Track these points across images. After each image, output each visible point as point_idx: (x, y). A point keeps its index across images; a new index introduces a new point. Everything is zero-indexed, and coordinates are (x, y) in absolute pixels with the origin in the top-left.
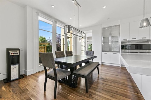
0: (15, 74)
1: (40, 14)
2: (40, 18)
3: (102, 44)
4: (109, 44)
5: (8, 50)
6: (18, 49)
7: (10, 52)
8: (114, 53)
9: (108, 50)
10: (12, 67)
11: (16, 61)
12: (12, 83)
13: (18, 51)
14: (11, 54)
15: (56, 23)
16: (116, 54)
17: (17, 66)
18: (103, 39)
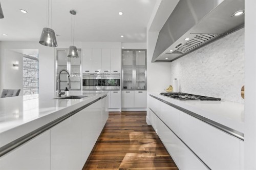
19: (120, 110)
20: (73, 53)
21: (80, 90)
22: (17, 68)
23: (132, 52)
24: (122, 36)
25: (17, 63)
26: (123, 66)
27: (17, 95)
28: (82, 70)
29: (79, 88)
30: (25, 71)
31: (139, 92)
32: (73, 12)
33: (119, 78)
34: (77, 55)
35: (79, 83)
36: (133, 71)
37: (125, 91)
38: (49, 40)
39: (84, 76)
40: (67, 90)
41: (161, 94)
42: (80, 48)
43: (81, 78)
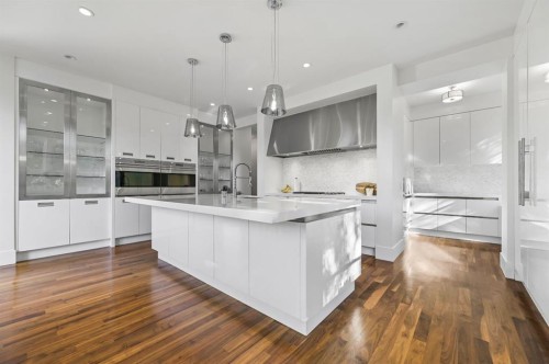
3: (23, 158)
4: (66, 161)
8: (87, 202)
9: (61, 190)
16: (96, 202)
18: (28, 134)
21: (107, 195)
36: (214, 162)
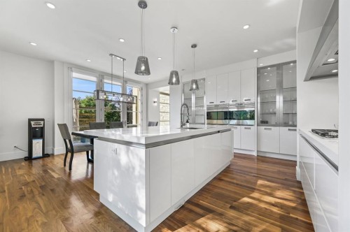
0: (37, 151)
1: (73, 69)
2: (75, 75)
5: (30, 120)
6: (43, 120)
7: (32, 123)
10: (35, 142)
11: (39, 134)
12: (34, 162)
13: (42, 122)
14: (33, 126)
15: (103, 78)
17: (41, 141)
19: (255, 154)
20: (194, 86)
21: (204, 124)
22: (156, 104)
23: (275, 68)
24: (256, 51)
25: (156, 100)
26: (260, 91)
27: (157, 125)
28: (206, 102)
29: (203, 122)
30: (161, 106)
31: (289, 130)
32: (194, 46)
33: (253, 109)
34: (197, 88)
35: (203, 117)
36: (278, 97)
37: (262, 128)
38: (174, 80)
39: (208, 109)
40: (187, 122)
41: (313, 130)
42: (204, 77)
43: (205, 110)
